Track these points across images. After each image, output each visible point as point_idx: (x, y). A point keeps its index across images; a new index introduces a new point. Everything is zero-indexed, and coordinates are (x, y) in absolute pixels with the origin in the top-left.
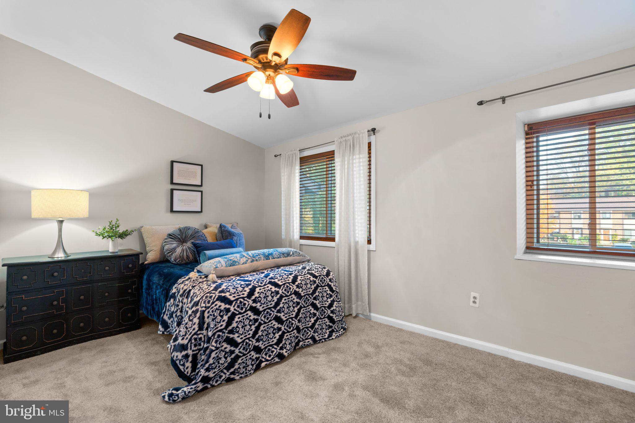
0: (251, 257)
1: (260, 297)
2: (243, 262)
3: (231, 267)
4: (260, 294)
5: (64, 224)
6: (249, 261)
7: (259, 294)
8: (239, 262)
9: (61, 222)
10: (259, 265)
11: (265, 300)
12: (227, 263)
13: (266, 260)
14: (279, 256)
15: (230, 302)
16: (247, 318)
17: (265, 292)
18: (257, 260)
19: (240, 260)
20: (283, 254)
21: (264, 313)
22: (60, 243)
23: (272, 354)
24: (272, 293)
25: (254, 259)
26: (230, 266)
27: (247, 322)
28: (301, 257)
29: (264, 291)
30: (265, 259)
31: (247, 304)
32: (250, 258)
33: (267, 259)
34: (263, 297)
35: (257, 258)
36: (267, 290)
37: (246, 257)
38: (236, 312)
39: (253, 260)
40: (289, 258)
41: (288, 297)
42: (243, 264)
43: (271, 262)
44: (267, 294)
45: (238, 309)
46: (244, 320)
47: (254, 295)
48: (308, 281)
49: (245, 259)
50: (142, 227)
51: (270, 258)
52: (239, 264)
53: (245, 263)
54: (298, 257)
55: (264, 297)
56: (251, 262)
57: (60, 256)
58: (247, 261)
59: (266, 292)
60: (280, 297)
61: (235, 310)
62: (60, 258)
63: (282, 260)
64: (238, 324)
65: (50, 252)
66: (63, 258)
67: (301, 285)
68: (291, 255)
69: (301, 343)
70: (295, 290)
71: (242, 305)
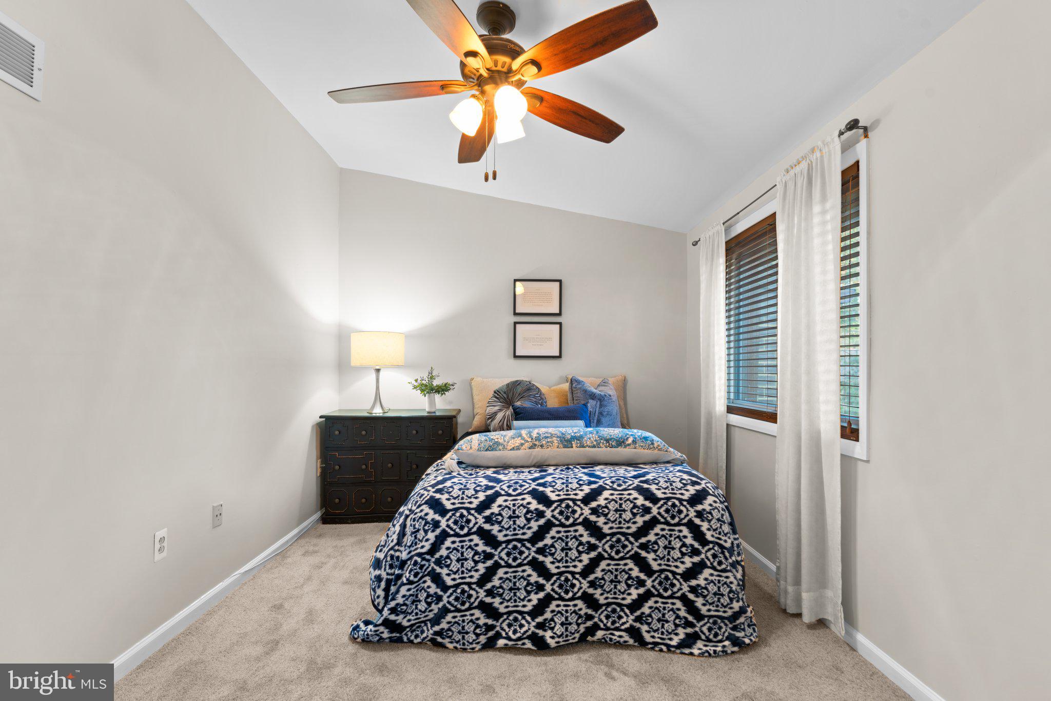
0: (532, 439)
1: (500, 514)
2: (513, 446)
3: (488, 452)
4: (503, 509)
5: (381, 373)
6: (527, 445)
7: (500, 509)
8: (504, 446)
9: (378, 371)
10: (547, 455)
11: (511, 523)
12: (482, 445)
13: (563, 448)
14: (595, 443)
15: (443, 511)
16: (470, 547)
17: (514, 508)
18: (542, 446)
19: (508, 442)
20: (607, 441)
21: (506, 546)
22: (378, 397)
23: (519, 630)
24: (528, 511)
25: (537, 443)
26: (487, 450)
27: (469, 554)
28: (656, 451)
29: (511, 506)
30: (561, 446)
31: (473, 521)
32: (529, 440)
33: (565, 447)
34: (507, 516)
35: (544, 442)
36: (519, 505)
37: (524, 439)
38: (449, 530)
39: (535, 445)
40: (620, 449)
41: (566, 529)
42: (513, 449)
43: (575, 452)
44: (517, 512)
45: (455, 527)
46: (464, 550)
47: (491, 509)
48: (628, 506)
49: (519, 442)
50: (472, 379)
51: (574, 445)
52: (504, 448)
53: (518, 448)
54: (646, 450)
55: (510, 517)
56: (530, 448)
57: (378, 412)
58: (522, 444)
59: (516, 507)
60: (545, 523)
61: (448, 526)
62: (378, 415)
63: (603, 452)
64: (451, 552)
66: (381, 414)
67: (606, 510)
68: (629, 445)
69: (600, 634)
70: (588, 517)
71: (463, 522)
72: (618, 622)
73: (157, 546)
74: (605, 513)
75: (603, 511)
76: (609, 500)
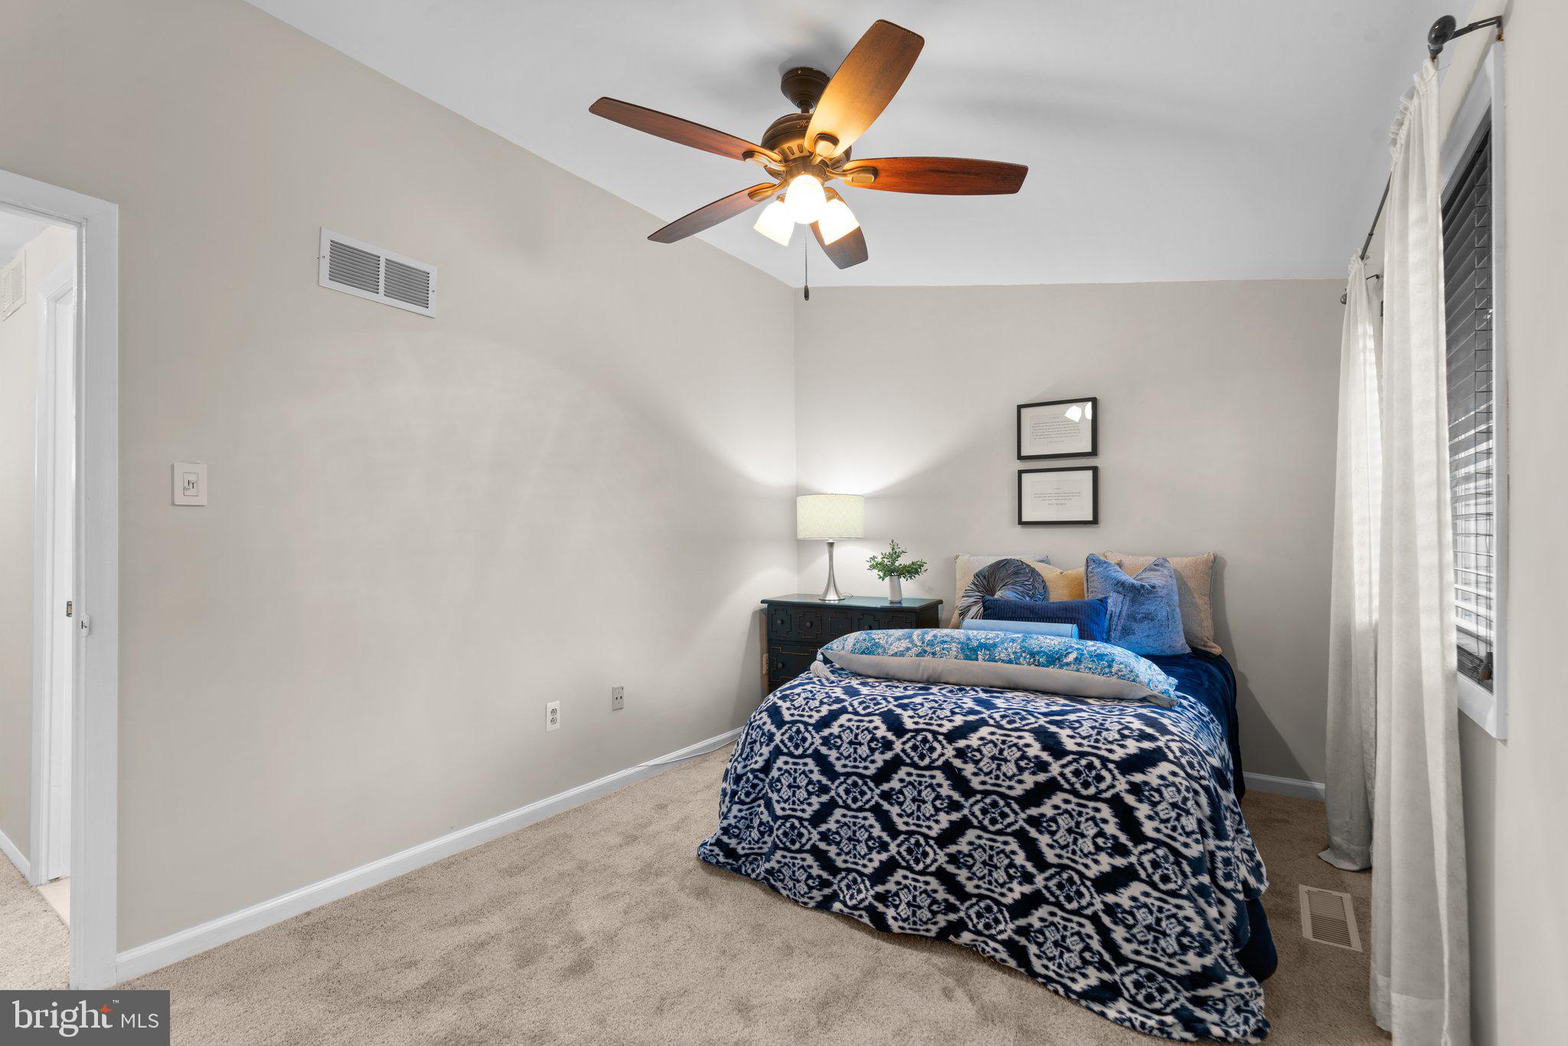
0: (923, 643)
1: (840, 737)
2: (896, 650)
3: (864, 656)
4: (844, 731)
5: (836, 550)
6: (914, 650)
7: (841, 729)
8: (885, 649)
9: (831, 545)
10: (940, 667)
11: (852, 750)
12: (858, 646)
13: (965, 659)
14: (1012, 656)
15: (779, 723)
16: (804, 772)
17: (857, 731)
18: (934, 654)
19: (891, 645)
20: (1033, 654)
21: (845, 780)
22: (831, 580)
23: (857, 896)
24: (873, 739)
25: (928, 649)
26: (863, 653)
27: (802, 781)
28: (1114, 679)
29: (854, 728)
30: (961, 656)
31: (809, 740)
32: (919, 644)
33: (967, 658)
34: (847, 741)
35: (938, 649)
36: (864, 728)
37: (912, 642)
38: (782, 747)
39: (925, 652)
40: (1052, 670)
41: (920, 772)
42: (895, 655)
43: (980, 666)
44: (859, 737)
45: (789, 744)
46: (797, 775)
47: (830, 728)
48: (1013, 754)
49: (904, 645)
50: (957, 557)
51: (980, 657)
52: (885, 652)
53: (902, 654)
54: (1096, 677)
55: (851, 743)
56: (917, 656)
57: (832, 598)
58: (908, 649)
59: (859, 731)
60: (893, 758)
61: (782, 741)
62: (832, 602)
63: (1025, 672)
64: (782, 775)
65: (821, 592)
66: (836, 602)
67: (978, 754)
68: (1068, 664)
69: (966, 937)
70: (950, 760)
71: (799, 740)
72: (995, 928)
73: (550, 717)
74: (975, 758)
75: (973, 755)
76: (986, 741)
